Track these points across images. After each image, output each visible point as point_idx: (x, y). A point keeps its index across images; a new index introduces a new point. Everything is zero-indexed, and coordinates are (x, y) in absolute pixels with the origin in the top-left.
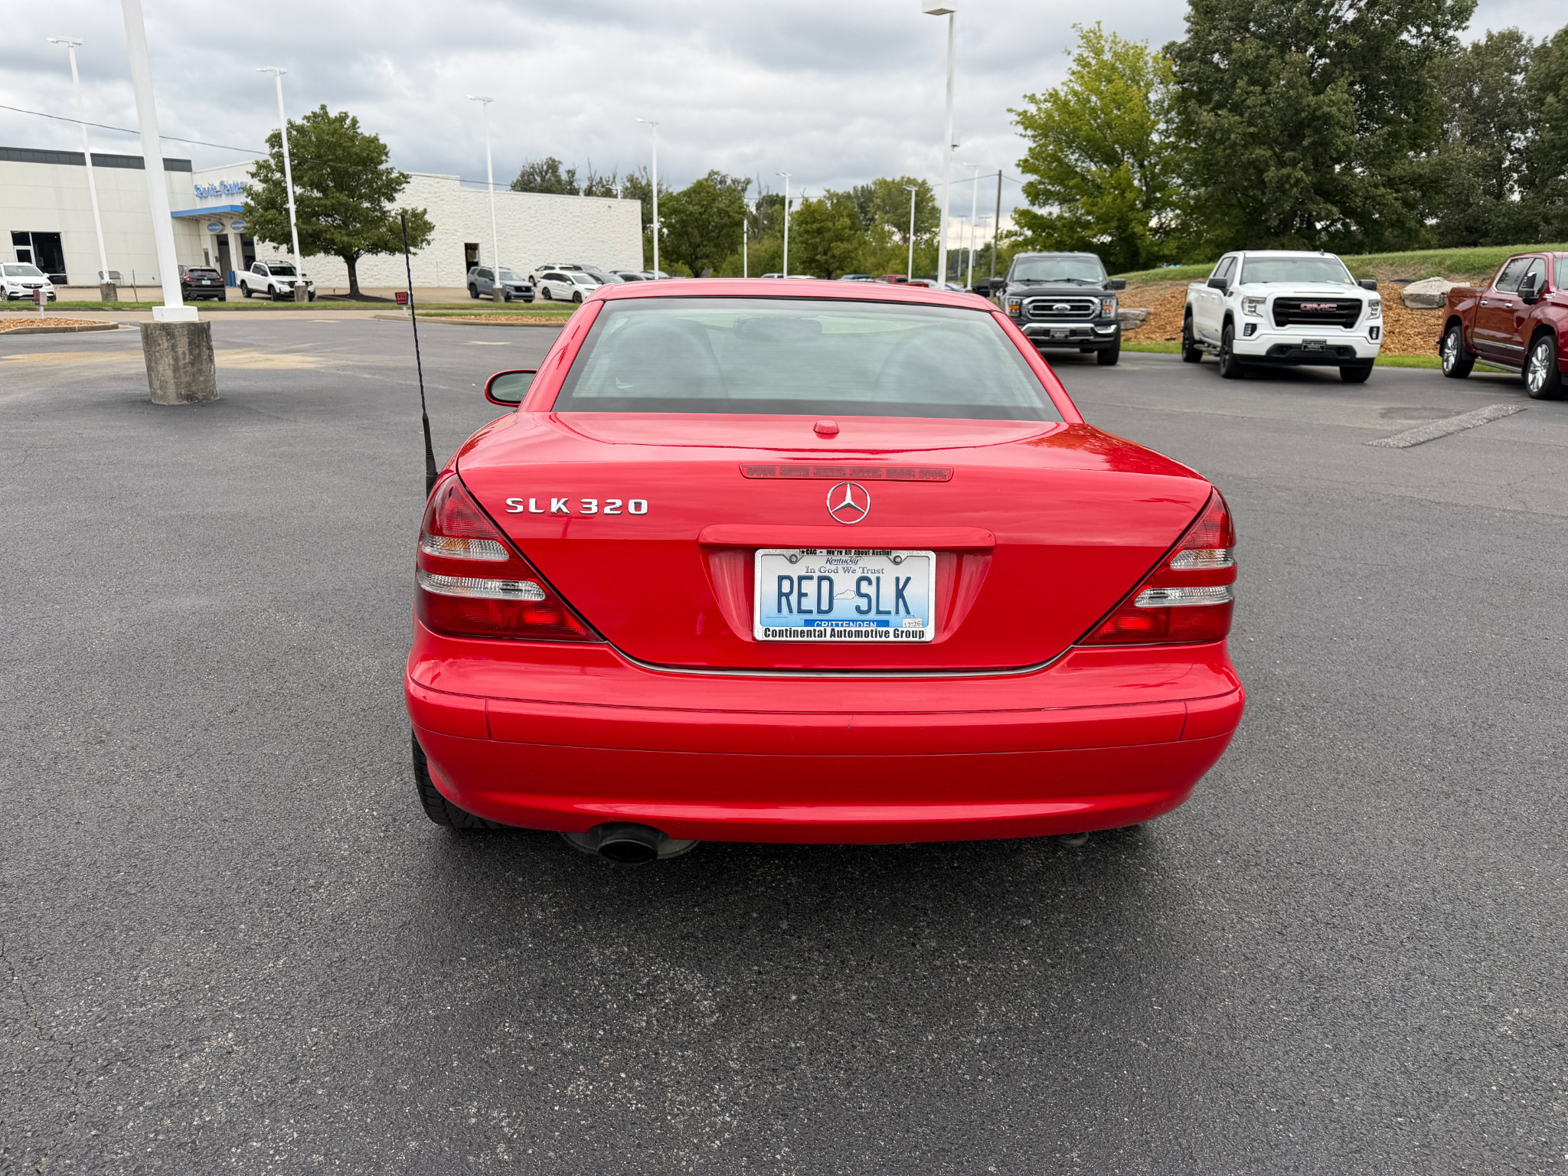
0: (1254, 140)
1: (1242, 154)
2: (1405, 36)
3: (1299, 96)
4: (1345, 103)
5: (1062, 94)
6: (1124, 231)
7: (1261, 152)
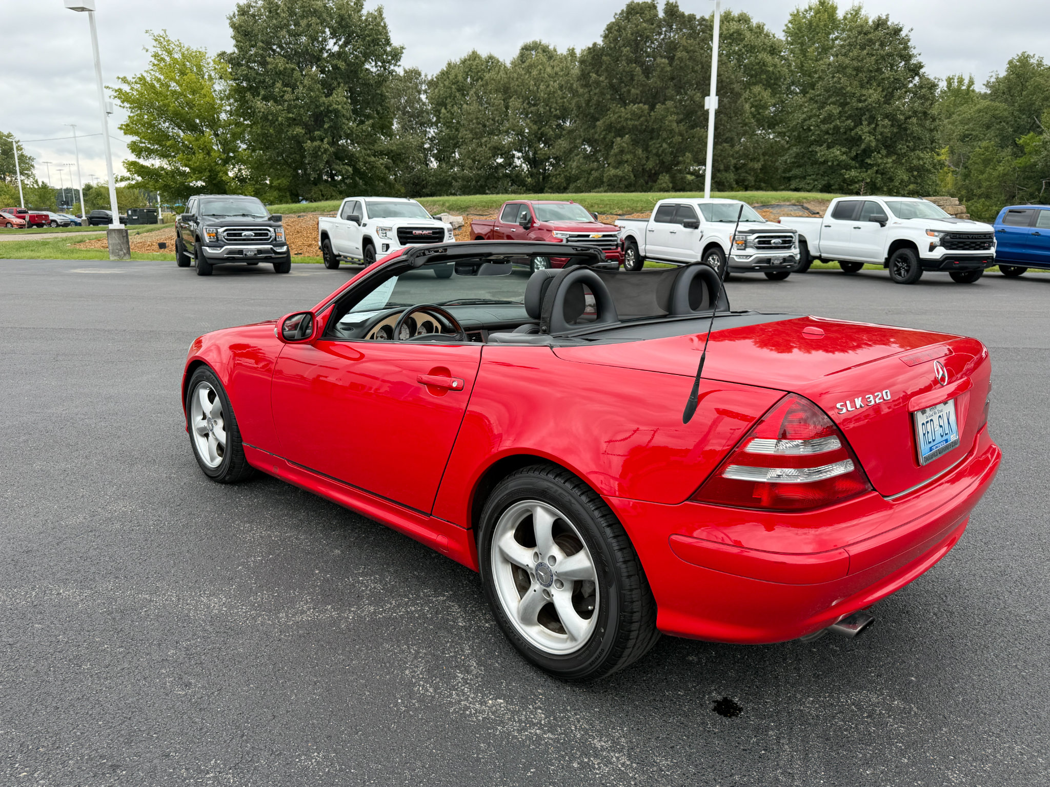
0: (293, 122)
1: (287, 131)
2: (367, 66)
3: (317, 96)
4: (345, 104)
5: (148, 79)
6: (215, 179)
7: (299, 130)
